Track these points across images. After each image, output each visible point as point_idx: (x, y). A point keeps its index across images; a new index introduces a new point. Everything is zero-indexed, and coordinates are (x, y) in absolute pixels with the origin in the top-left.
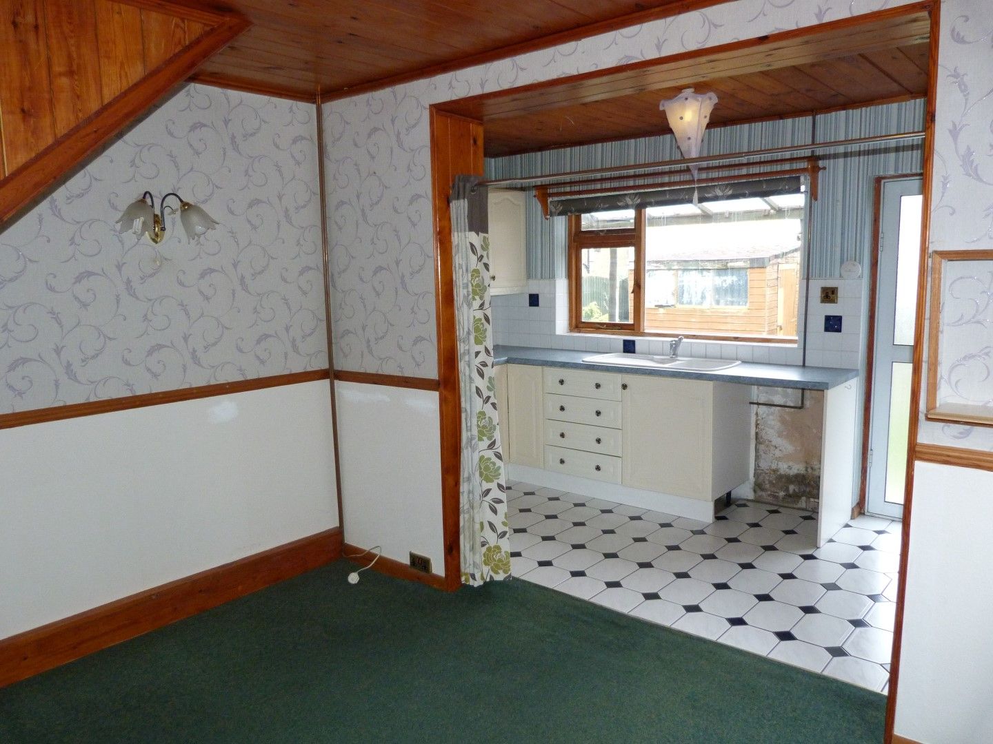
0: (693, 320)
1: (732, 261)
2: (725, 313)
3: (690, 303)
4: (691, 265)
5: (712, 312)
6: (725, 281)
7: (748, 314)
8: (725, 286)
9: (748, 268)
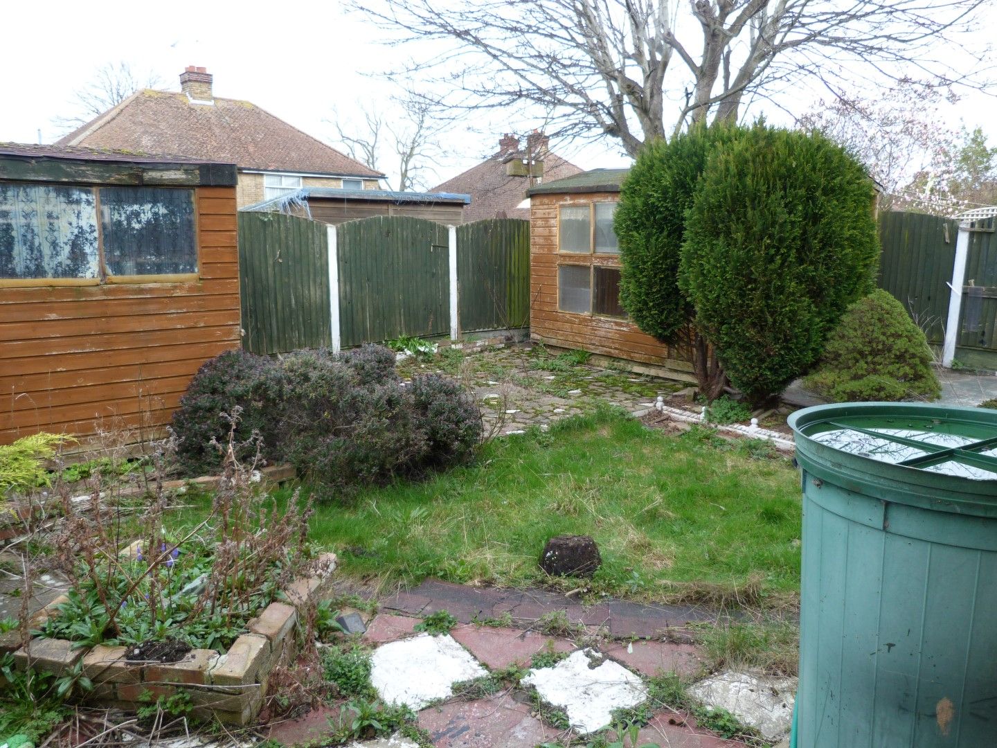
0: (53, 316)
1: (155, 166)
2: (141, 291)
3: (39, 272)
4: (34, 171)
5: (105, 292)
6: (137, 214)
7: (199, 289)
8: (137, 226)
9: (193, 187)
